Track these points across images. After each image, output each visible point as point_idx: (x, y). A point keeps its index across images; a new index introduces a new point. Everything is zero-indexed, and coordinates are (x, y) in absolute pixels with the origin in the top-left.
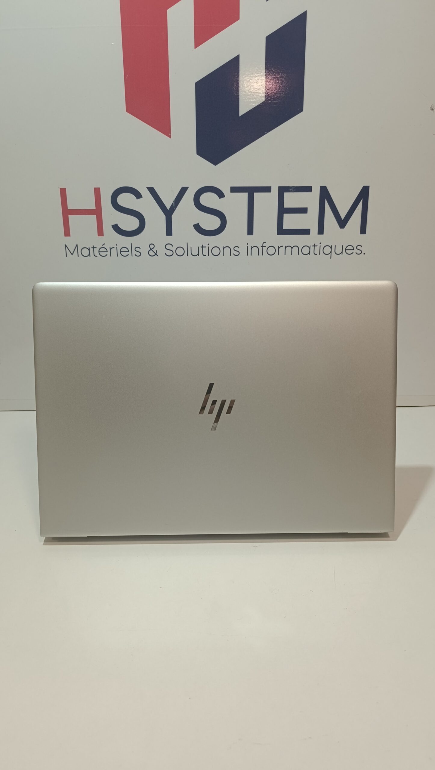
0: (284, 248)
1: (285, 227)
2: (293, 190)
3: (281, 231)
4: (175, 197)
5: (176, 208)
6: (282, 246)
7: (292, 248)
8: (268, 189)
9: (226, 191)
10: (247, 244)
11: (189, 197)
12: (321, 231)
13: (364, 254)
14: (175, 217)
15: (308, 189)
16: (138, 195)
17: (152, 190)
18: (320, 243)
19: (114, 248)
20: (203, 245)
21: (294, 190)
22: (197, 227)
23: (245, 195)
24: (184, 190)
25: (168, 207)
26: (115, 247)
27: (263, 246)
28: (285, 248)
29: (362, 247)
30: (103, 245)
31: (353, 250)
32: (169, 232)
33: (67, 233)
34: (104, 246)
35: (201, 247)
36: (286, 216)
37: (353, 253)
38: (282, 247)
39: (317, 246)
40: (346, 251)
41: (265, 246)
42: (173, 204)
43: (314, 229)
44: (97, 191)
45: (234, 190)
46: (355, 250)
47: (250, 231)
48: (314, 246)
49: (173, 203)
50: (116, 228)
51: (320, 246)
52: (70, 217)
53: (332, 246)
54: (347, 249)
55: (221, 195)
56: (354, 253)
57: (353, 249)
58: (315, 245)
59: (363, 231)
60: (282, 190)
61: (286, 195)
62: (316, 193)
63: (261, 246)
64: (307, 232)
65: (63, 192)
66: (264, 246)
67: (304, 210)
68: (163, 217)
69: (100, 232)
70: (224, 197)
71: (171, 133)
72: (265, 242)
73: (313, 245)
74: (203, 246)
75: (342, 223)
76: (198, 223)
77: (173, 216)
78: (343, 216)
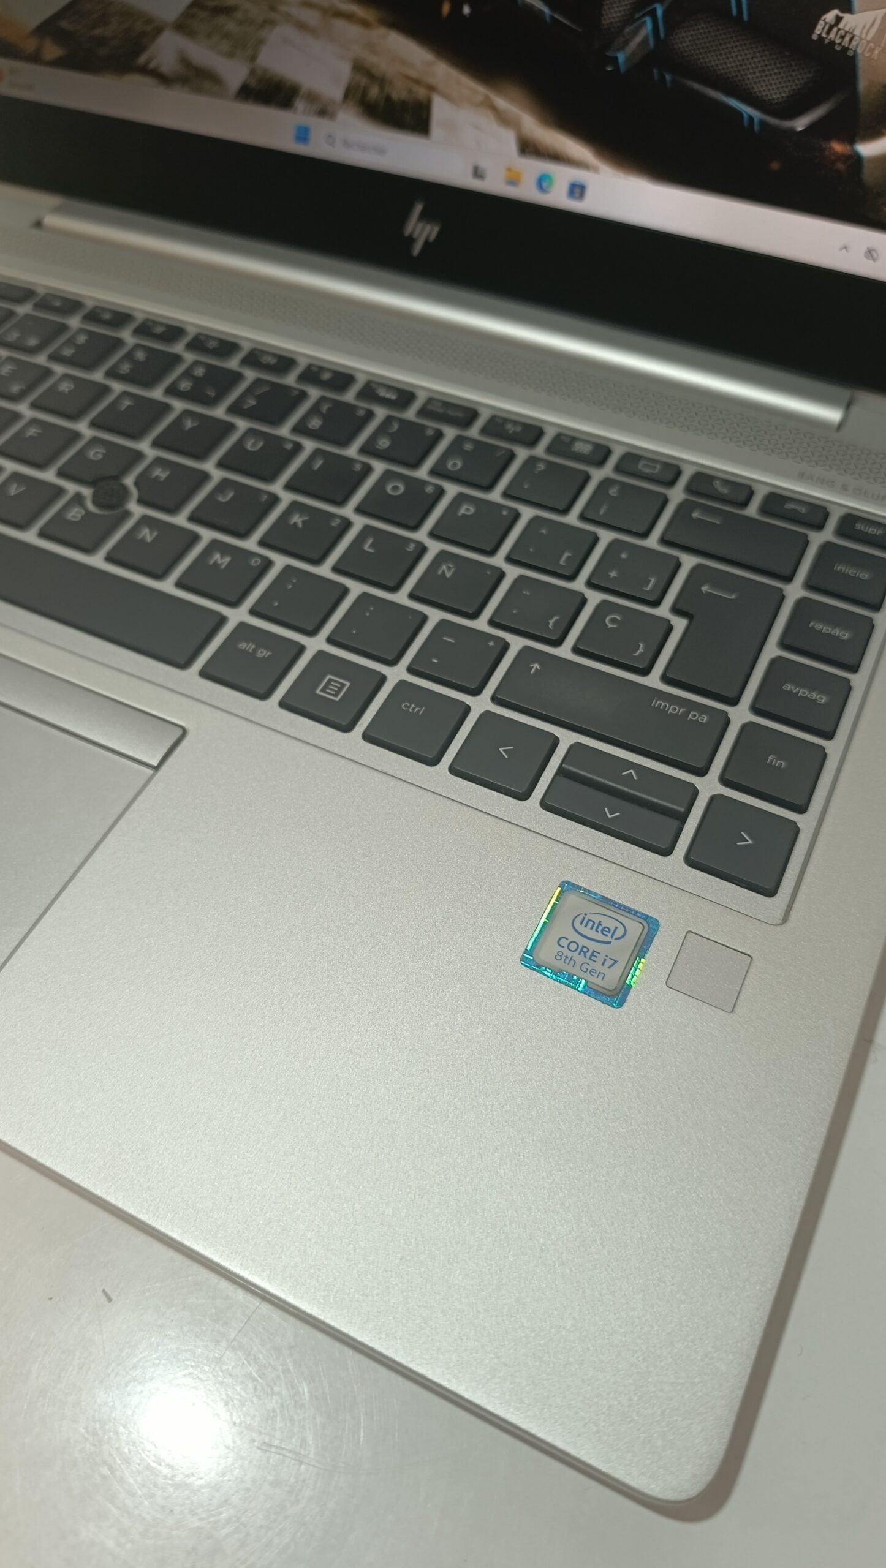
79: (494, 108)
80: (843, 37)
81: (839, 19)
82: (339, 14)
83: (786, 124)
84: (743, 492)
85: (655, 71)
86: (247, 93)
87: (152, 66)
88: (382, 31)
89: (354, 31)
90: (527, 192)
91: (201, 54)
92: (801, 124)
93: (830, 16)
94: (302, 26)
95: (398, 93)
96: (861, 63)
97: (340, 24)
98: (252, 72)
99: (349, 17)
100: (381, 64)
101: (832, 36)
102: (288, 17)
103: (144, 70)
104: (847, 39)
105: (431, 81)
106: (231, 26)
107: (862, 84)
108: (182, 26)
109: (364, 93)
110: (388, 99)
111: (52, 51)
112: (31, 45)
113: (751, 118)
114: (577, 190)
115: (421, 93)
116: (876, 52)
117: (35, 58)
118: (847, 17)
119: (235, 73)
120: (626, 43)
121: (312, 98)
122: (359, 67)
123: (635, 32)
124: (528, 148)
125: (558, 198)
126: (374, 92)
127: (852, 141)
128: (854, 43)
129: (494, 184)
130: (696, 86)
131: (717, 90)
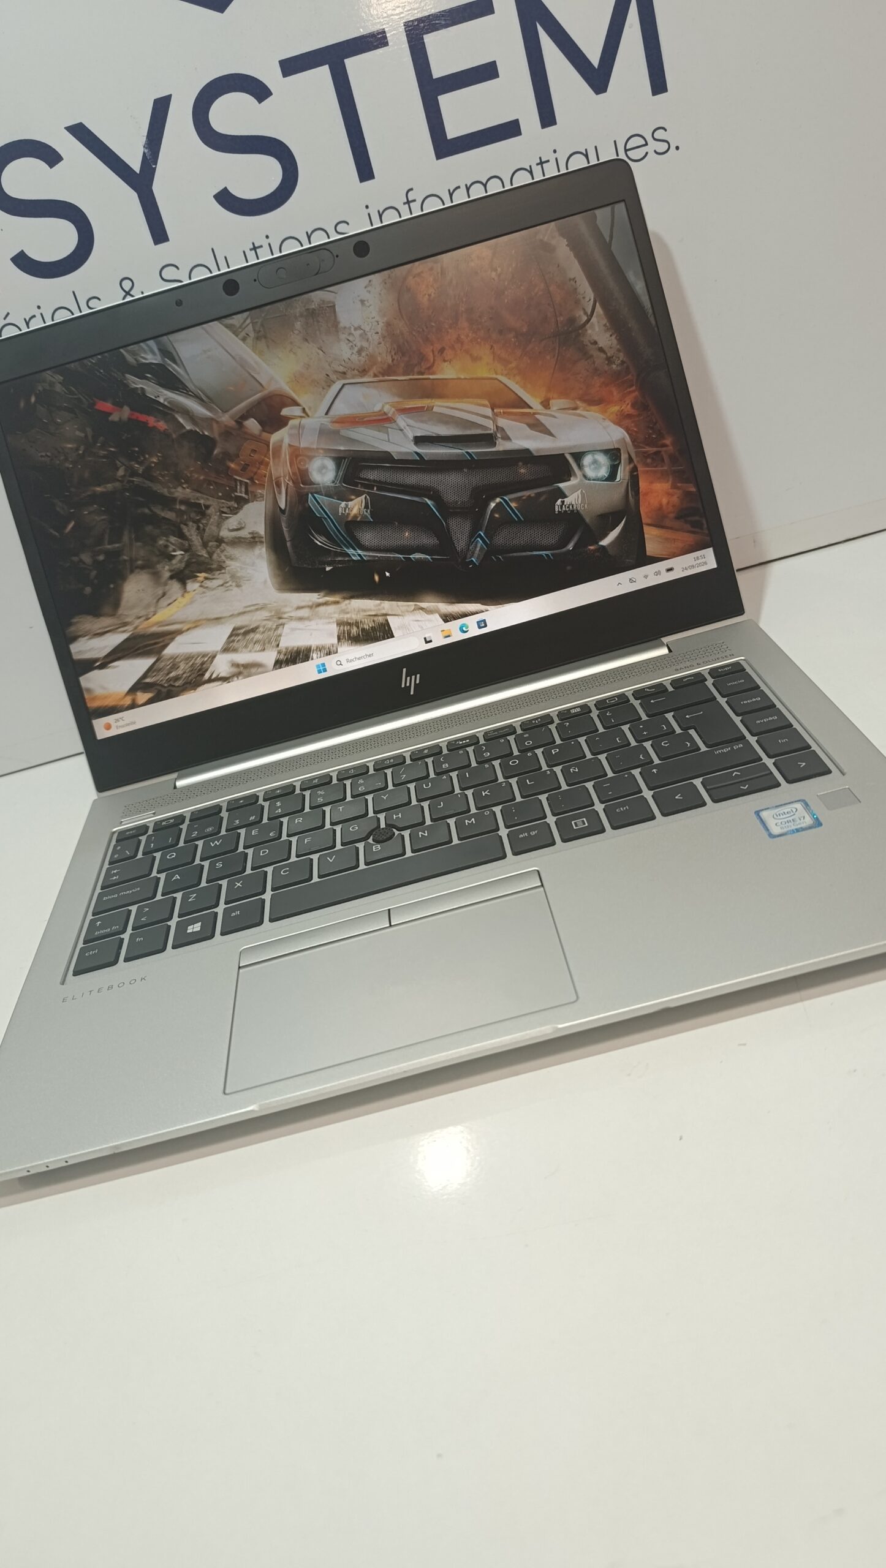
0: (463, 189)
1: (451, 134)
2: (443, 23)
3: (444, 147)
4: (146, 134)
5: (156, 164)
6: (459, 187)
7: (485, 186)
8: (375, 41)
9: (271, 76)
10: (367, 207)
11: (180, 118)
12: (547, 117)
13: (677, 148)
14: (159, 188)
15: (483, 8)
16: (51, 157)
17: (79, 132)
18: (555, 151)
19: (34, 316)
20: (253, 244)
21: (445, 20)
22: (226, 199)
23: (323, 72)
24: (161, 107)
25: (136, 165)
26: (37, 313)
27: (408, 202)
28: (468, 189)
29: (666, 130)
30: (5, 319)
31: (646, 144)
32: (159, 234)
34: (8, 321)
35: (251, 250)
36: (445, 101)
37: (647, 153)
38: (458, 190)
39: (548, 161)
40: (628, 153)
41: (414, 201)
42: (144, 153)
43: (529, 118)
45: (291, 66)
46: (653, 145)
47: (365, 171)
48: (541, 163)
49: (146, 151)
50: (23, 262)
51: (556, 159)
53: (586, 150)
54: (627, 148)
55: (260, 91)
56: (651, 154)
57: (644, 143)
58: (543, 160)
59: (659, 85)
60: (418, 33)
61: (428, 39)
62: (507, 13)
63: (404, 204)
64: (510, 130)
66: (410, 199)
67: (487, 72)
68: (130, 197)
70: (271, 94)
72: (412, 189)
73: (539, 161)
74: (256, 246)
75: (598, 77)
76: (226, 188)
77: (154, 187)
78: (594, 57)
79: (422, 609)
80: (569, 507)
81: (563, 502)
82: (319, 605)
83: (564, 550)
84: (660, 689)
85: (493, 557)
86: (279, 664)
87: (214, 676)
88: (347, 602)
89: (331, 609)
90: (458, 637)
91: (242, 657)
92: (570, 547)
93: (559, 502)
94: (301, 619)
95: (368, 624)
96: (582, 513)
97: (322, 609)
98: (279, 652)
99: (326, 604)
100: (353, 617)
101: (564, 509)
102: (291, 618)
103: (210, 680)
104: (571, 507)
105: (384, 612)
106: (258, 636)
107: (587, 520)
108: (226, 650)
109: (349, 633)
110: (363, 630)
111: (142, 697)
112: (128, 701)
113: (547, 555)
114: (482, 624)
115: (381, 619)
116: (586, 506)
117: (133, 706)
118: (566, 500)
119: (269, 657)
120: (473, 553)
121: (319, 649)
122: (340, 624)
123: (476, 547)
124: (447, 618)
125: (474, 631)
126: (354, 631)
127: (597, 543)
128: (575, 507)
129: (439, 641)
130: (511, 555)
131: (525, 551)
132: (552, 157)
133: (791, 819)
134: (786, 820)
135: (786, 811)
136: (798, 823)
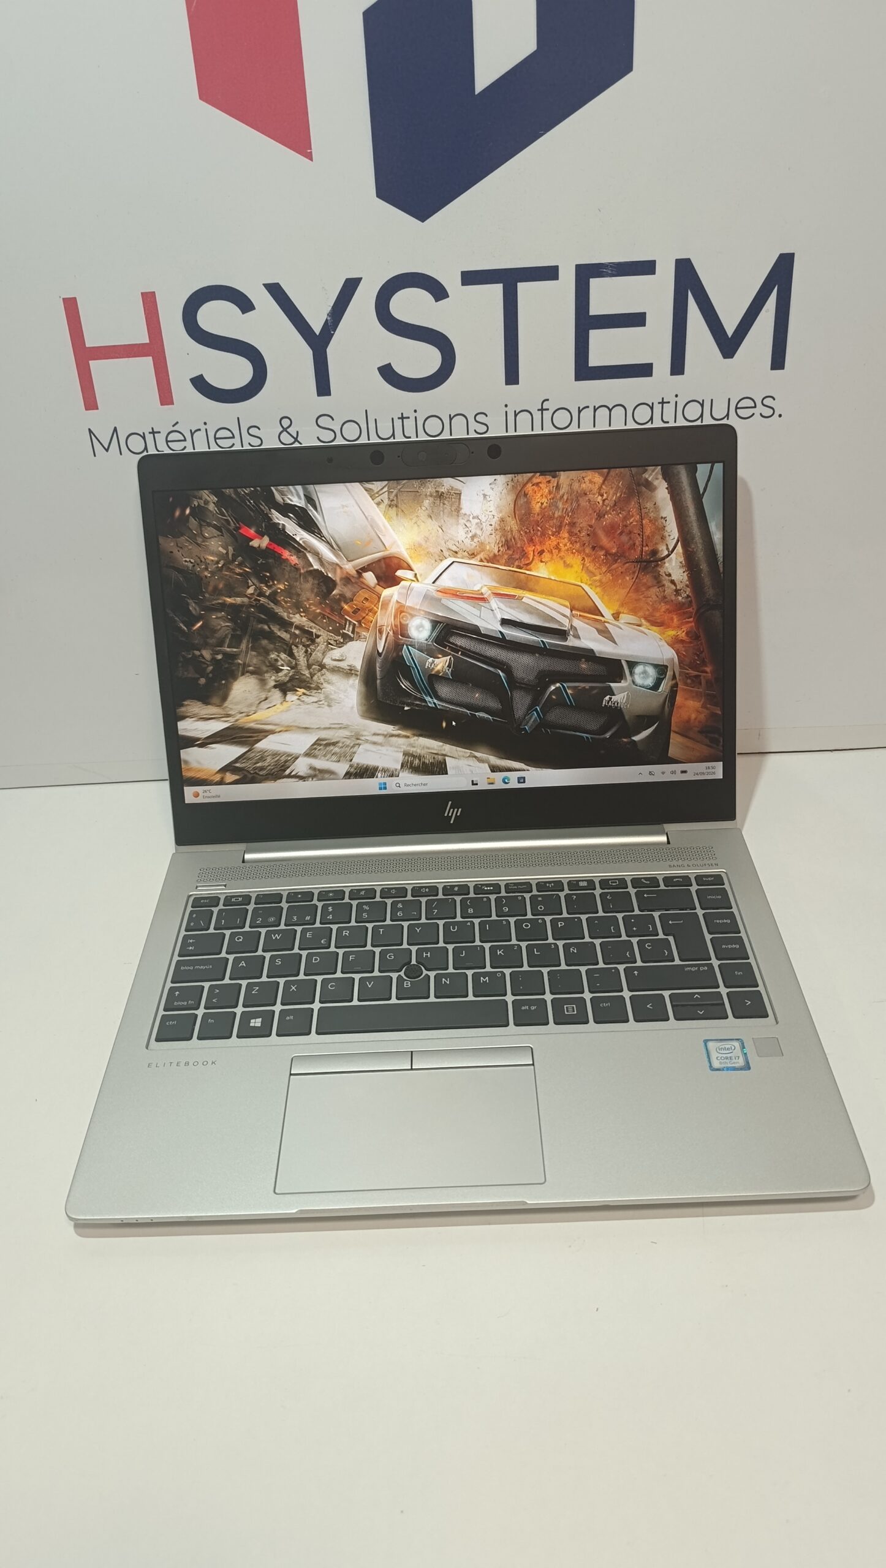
0: (591, 409)
1: (593, 362)
2: (610, 272)
3: (584, 371)
4: (332, 305)
5: (335, 331)
6: (588, 407)
7: (610, 410)
8: (550, 273)
9: (451, 281)
10: (506, 406)
11: (364, 301)
12: (678, 367)
13: (780, 416)
14: (331, 351)
15: (647, 268)
16: (245, 304)
17: (276, 291)
18: (677, 396)
19: (199, 430)
20: (402, 414)
21: (612, 270)
22: (388, 373)
23: (497, 289)
24: (350, 286)
25: (317, 327)
26: (203, 428)
27: (542, 410)
28: (595, 410)
29: (774, 399)
30: (173, 426)
31: (755, 407)
32: (323, 387)
33: (91, 403)
34: (175, 428)
35: (399, 418)
36: (595, 335)
37: (753, 414)
38: (587, 409)
39: (669, 402)
40: (738, 410)
41: (548, 409)
42: (327, 320)
43: (662, 363)
44: (149, 300)
45: (470, 278)
46: (760, 409)
47: (512, 376)
48: (663, 403)
49: (329, 318)
50: (200, 383)
51: (676, 402)
52: (94, 364)
53: (703, 401)
54: (738, 406)
55: (438, 292)
56: (757, 416)
57: (753, 405)
58: (665, 401)
59: (778, 361)
60: (586, 273)
61: (594, 283)
62: (666, 274)
63: (539, 410)
64: (644, 370)
65: (71, 306)
66: (544, 408)
67: (637, 320)
68: (306, 353)
69: (166, 397)
70: (448, 296)
71: (311, 149)
72: (548, 400)
73: (661, 401)
74: (404, 416)
75: (729, 345)
76: (390, 364)
77: (329, 350)
78: (730, 329)
79: (476, 757)
80: (614, 704)
81: (610, 699)
82: (392, 736)
83: (603, 736)
84: (654, 881)
85: (543, 729)
86: (348, 775)
87: (293, 774)
88: (416, 738)
89: (401, 741)
90: (499, 785)
91: (320, 763)
92: (608, 735)
93: (607, 698)
94: (374, 743)
95: (428, 760)
96: (624, 711)
97: (394, 739)
98: (351, 766)
99: (398, 736)
100: (418, 751)
101: (610, 704)
102: (367, 741)
103: (289, 776)
104: (616, 704)
105: (444, 753)
106: (336, 749)
107: (627, 717)
108: (307, 754)
109: (412, 763)
110: (424, 763)
111: (230, 777)
112: (218, 778)
113: (586, 737)
114: (522, 780)
115: (440, 758)
116: (628, 706)
117: (221, 783)
118: (613, 697)
119: (342, 768)
120: (528, 722)
121: (384, 770)
122: (406, 754)
123: (531, 718)
124: (494, 769)
125: (514, 784)
126: (416, 762)
127: (630, 737)
128: (619, 705)
129: (483, 786)
130: (558, 731)
131: (570, 731)
132: (673, 400)
133: (729, 1055)
134: (725, 1056)
135: (727, 1046)
136: (733, 1061)
